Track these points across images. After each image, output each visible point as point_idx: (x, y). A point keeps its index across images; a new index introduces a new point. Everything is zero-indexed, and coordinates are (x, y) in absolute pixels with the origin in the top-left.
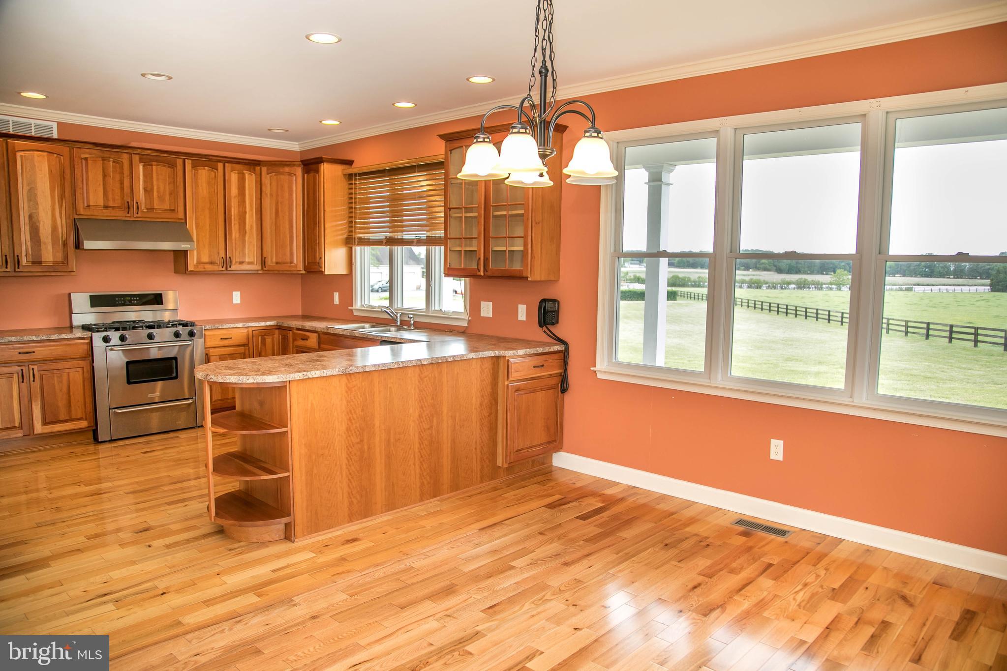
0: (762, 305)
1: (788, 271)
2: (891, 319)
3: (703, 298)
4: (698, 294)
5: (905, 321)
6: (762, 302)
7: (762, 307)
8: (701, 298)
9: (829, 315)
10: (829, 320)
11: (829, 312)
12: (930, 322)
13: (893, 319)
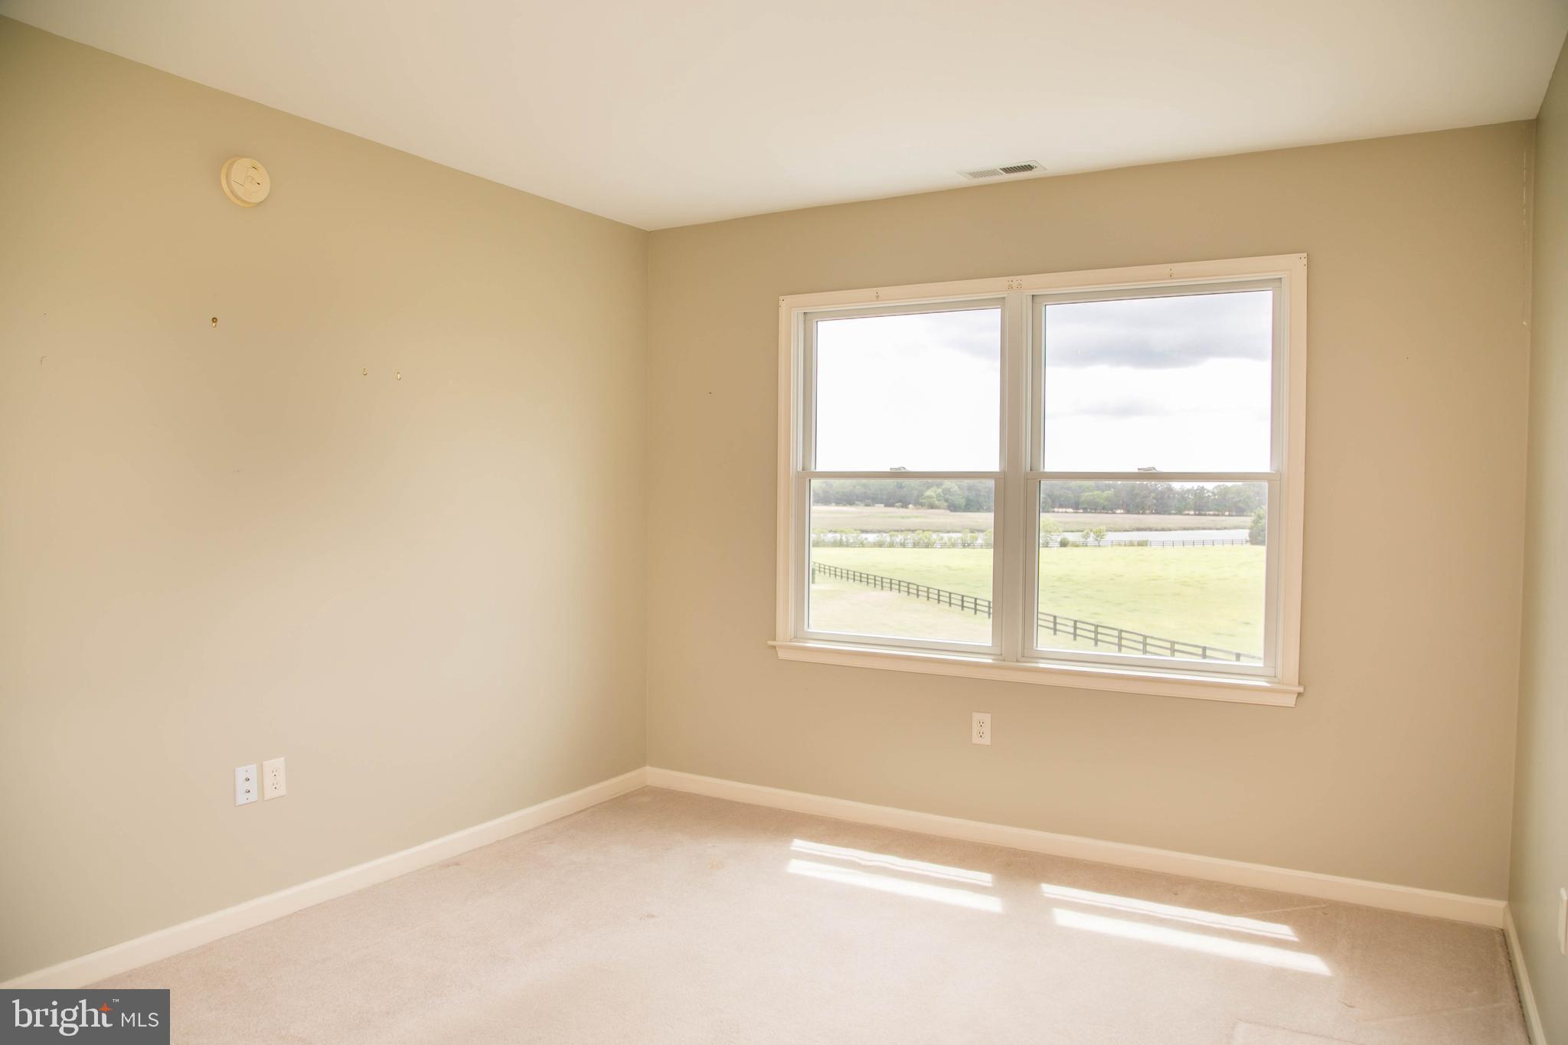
0: (950, 598)
1: (966, 505)
2: (1149, 637)
3: (856, 578)
4: (848, 571)
5: (1170, 642)
6: (950, 593)
7: (950, 600)
8: (852, 577)
9: (1055, 623)
10: (1055, 630)
11: (1055, 617)
12: (1207, 646)
13: (1152, 638)
